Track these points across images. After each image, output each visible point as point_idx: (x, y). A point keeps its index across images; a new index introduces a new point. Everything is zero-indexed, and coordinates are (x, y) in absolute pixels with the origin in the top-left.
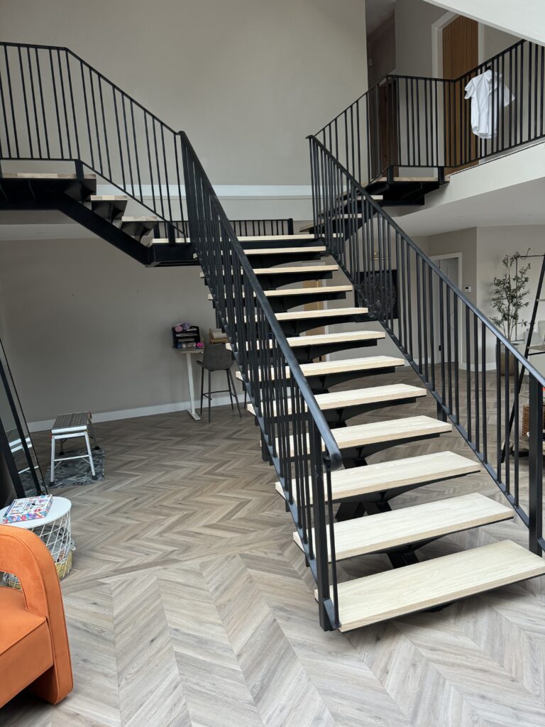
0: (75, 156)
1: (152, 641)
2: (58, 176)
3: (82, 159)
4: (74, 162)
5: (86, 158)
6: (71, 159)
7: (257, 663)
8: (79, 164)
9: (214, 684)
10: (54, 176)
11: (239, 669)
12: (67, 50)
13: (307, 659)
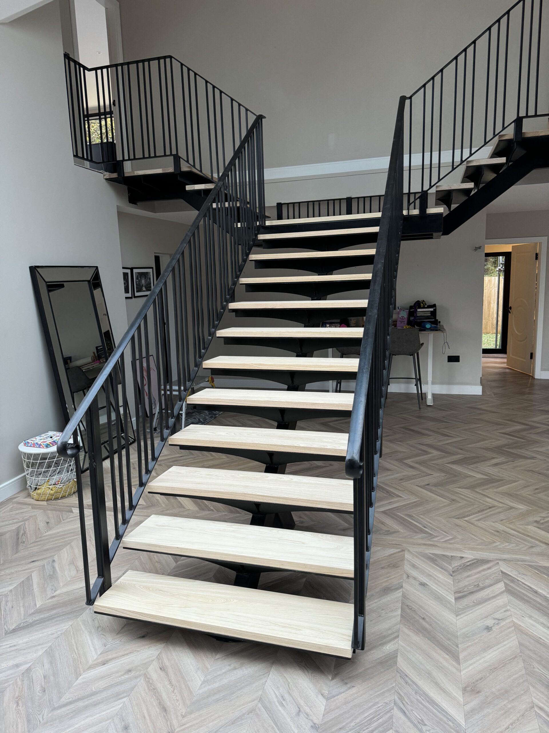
0: (174, 152)
1: (33, 561)
2: (163, 170)
3: (179, 155)
4: (172, 157)
5: (182, 154)
6: (171, 155)
7: (53, 608)
8: (177, 159)
9: (12, 607)
10: (159, 171)
11: (38, 606)
12: (171, 57)
13: (81, 623)
